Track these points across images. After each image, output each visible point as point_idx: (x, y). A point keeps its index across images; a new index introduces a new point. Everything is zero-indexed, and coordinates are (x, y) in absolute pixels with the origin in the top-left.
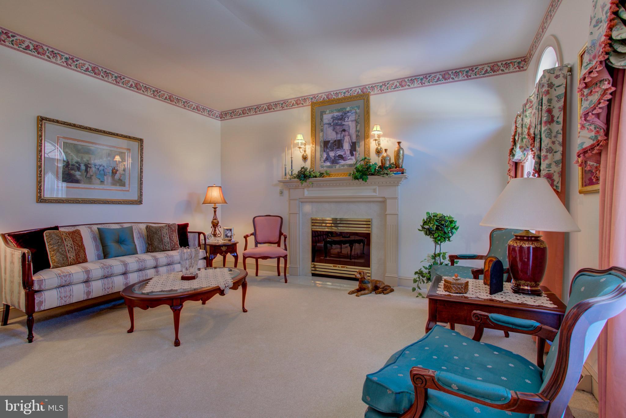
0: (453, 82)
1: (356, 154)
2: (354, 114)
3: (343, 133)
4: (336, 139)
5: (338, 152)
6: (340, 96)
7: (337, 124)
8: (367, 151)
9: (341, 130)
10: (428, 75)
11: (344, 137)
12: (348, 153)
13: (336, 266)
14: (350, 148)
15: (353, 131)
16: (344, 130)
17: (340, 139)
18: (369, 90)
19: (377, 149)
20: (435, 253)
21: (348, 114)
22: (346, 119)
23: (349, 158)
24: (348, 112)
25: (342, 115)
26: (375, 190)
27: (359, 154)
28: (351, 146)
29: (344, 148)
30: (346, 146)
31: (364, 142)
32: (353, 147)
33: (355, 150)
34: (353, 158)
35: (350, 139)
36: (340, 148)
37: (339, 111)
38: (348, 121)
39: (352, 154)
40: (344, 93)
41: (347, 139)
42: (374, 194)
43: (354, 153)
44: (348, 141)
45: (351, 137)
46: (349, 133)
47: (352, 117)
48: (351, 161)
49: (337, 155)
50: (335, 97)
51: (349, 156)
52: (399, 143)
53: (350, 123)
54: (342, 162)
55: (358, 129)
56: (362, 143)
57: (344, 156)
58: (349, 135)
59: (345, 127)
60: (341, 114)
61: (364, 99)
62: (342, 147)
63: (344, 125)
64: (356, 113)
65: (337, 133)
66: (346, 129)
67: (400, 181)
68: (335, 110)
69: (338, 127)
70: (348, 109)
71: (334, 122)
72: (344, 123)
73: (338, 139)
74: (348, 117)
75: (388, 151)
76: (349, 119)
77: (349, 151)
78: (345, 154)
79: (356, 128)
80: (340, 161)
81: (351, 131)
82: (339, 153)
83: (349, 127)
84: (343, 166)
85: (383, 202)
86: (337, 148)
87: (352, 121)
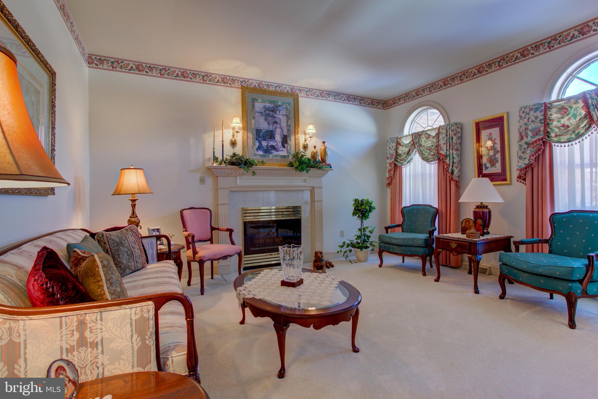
1: (287, 147)
2: (285, 109)
3: (275, 124)
4: (268, 129)
5: (270, 142)
6: (271, 89)
7: (268, 115)
8: (296, 145)
9: (273, 121)
10: (339, 94)
11: (275, 128)
12: (280, 144)
14: (282, 141)
15: (284, 124)
16: (276, 122)
17: (272, 129)
18: (297, 92)
19: (304, 144)
21: (279, 108)
22: (278, 113)
23: (281, 149)
24: (280, 106)
25: (273, 107)
26: (305, 181)
27: (291, 147)
28: (283, 139)
29: (276, 139)
30: (278, 138)
31: (294, 136)
32: (285, 140)
33: (287, 143)
34: (285, 149)
35: (281, 131)
36: (272, 139)
37: (271, 102)
38: (279, 115)
39: (284, 147)
40: (276, 87)
41: (278, 131)
42: (305, 184)
43: (286, 145)
44: (279, 133)
45: (282, 130)
46: (280, 126)
47: (283, 112)
48: (284, 153)
49: (270, 145)
50: (267, 88)
51: (281, 148)
52: (324, 142)
53: (281, 117)
54: (275, 153)
55: (289, 124)
56: (293, 138)
57: (276, 147)
58: (280, 128)
59: (276, 120)
60: (273, 106)
61: (294, 99)
62: (274, 138)
63: (276, 117)
64: (286, 108)
65: (269, 124)
66: (278, 121)
67: (326, 173)
68: (268, 100)
69: (270, 118)
70: (280, 103)
71: (266, 112)
72: (276, 116)
73: (270, 129)
74: (279, 111)
75: (317, 148)
76: (281, 113)
77: (281, 143)
78: (277, 145)
79: (287, 122)
80: (273, 151)
81: (282, 125)
82: (271, 143)
83: (280, 120)
84: (276, 156)
85: (312, 191)
86: (270, 138)
87: (283, 115)
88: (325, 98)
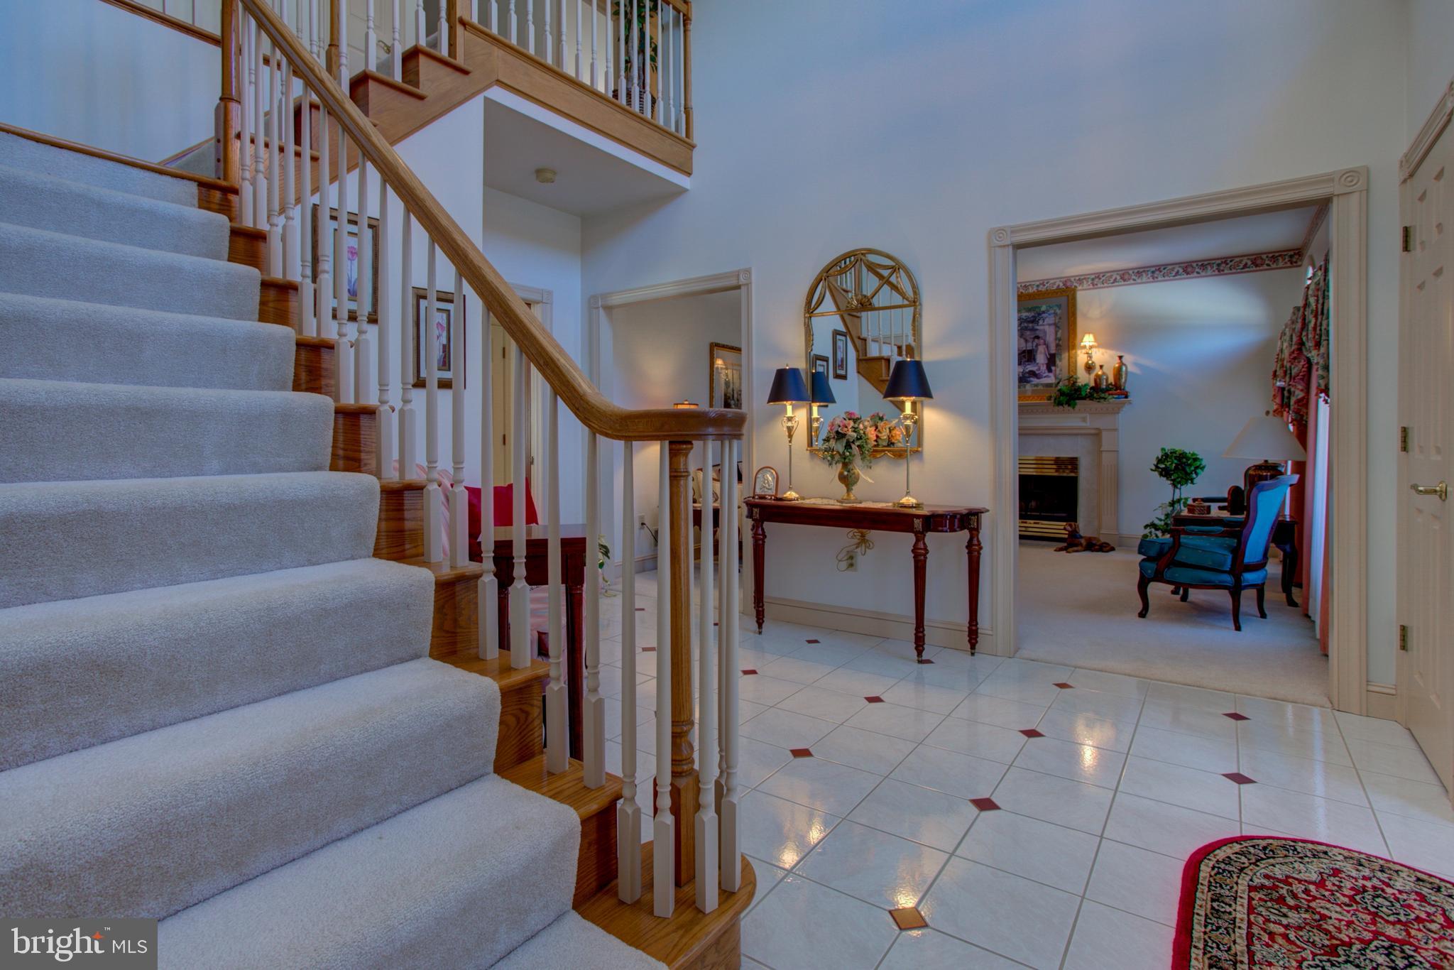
0: (1198, 277)
1: (1055, 370)
2: (1052, 316)
3: (1036, 340)
4: (1024, 349)
5: (1028, 366)
6: (1031, 290)
7: (1026, 329)
8: (1072, 365)
9: (1032, 336)
10: (1162, 267)
11: (1037, 346)
12: (1044, 368)
13: (1026, 523)
14: (1046, 362)
15: (1050, 338)
16: (1038, 337)
17: (1031, 348)
18: (1075, 284)
19: (1087, 363)
20: (1173, 498)
21: (1043, 315)
22: (1041, 322)
23: (1045, 375)
24: (1044, 312)
25: (1033, 317)
26: (1084, 420)
27: (1061, 370)
28: (1049, 360)
29: (1037, 362)
30: (1041, 358)
31: (1067, 354)
32: (1052, 361)
33: (1054, 364)
34: (1051, 374)
35: (1046, 349)
36: (1031, 361)
37: (1029, 310)
38: (1043, 325)
39: (1050, 370)
40: (1038, 286)
41: (1041, 349)
42: (1083, 424)
43: (1053, 368)
44: (1043, 351)
45: (1047, 347)
46: (1045, 341)
47: (1050, 320)
48: (1051, 379)
49: (1027, 371)
50: (1024, 291)
51: (1045, 373)
52: (1120, 357)
53: (1047, 328)
54: (1035, 381)
55: (1059, 335)
56: (1065, 356)
57: (1037, 372)
58: (1045, 344)
59: (1038, 333)
60: (1033, 314)
61: (1068, 296)
62: (1035, 360)
63: (1037, 330)
64: (1055, 314)
65: (1026, 341)
66: (1040, 335)
67: (1122, 407)
68: (1024, 309)
69: (1028, 333)
70: (1044, 308)
71: (1022, 325)
72: (1038, 327)
73: (1028, 349)
74: (1044, 320)
75: (1104, 368)
76: (1045, 323)
77: (1045, 366)
78: (1039, 369)
79: (1056, 334)
80: (1032, 379)
81: (1048, 338)
82: (1030, 368)
83: (1045, 332)
84: (1036, 385)
85: (1097, 435)
86: (1028, 361)
87: (1050, 325)
88: (1132, 282)
